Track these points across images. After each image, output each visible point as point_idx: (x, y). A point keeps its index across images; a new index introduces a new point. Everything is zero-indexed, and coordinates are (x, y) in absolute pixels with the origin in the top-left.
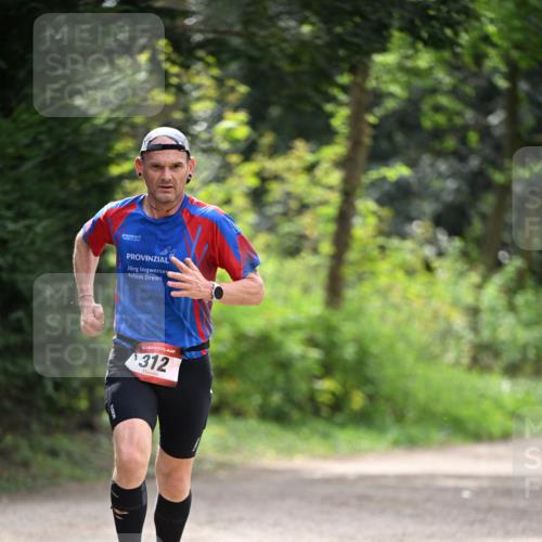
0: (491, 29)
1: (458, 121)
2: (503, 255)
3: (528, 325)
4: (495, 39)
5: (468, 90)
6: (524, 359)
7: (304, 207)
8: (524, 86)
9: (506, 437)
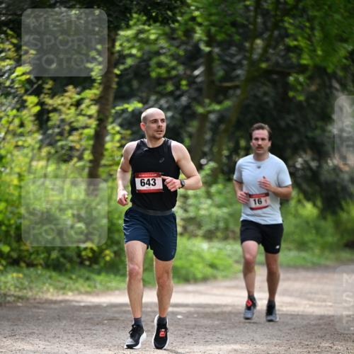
0: (197, 13)
1: (174, 73)
2: (203, 161)
3: (220, 206)
4: (199, 20)
5: (181, 53)
6: (217, 228)
7: (73, 129)
8: (217, 50)
9: (205, 279)
